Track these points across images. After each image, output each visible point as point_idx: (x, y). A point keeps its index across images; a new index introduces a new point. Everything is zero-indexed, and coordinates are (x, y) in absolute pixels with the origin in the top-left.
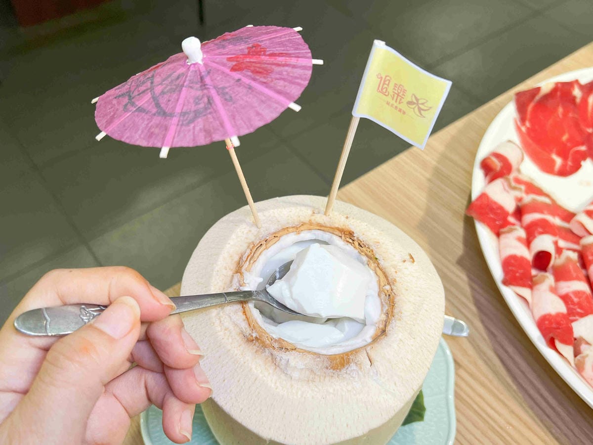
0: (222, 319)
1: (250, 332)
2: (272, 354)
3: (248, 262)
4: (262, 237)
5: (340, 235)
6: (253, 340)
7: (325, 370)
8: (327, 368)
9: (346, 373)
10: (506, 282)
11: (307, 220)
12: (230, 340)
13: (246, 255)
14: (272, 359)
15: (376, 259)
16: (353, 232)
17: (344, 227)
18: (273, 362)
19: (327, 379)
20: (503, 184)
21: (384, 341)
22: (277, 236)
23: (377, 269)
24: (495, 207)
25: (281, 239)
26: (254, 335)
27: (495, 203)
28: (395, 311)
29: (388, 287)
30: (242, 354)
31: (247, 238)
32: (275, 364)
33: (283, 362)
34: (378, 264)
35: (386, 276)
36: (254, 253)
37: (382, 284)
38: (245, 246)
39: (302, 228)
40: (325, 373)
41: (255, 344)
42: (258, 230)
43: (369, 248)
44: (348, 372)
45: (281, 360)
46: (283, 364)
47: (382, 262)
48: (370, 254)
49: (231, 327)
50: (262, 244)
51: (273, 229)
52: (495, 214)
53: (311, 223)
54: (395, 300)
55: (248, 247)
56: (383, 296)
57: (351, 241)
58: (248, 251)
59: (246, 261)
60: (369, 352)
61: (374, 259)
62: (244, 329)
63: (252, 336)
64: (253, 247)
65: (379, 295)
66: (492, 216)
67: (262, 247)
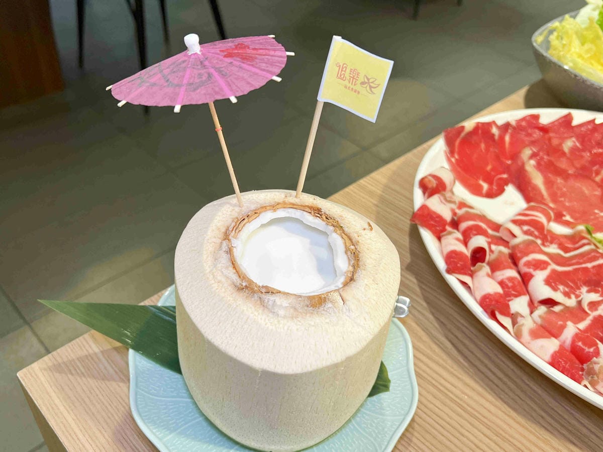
0: (215, 274)
1: (241, 282)
2: (260, 298)
3: (234, 232)
4: (245, 213)
5: (310, 211)
6: (243, 288)
7: (306, 308)
8: (308, 306)
9: (324, 310)
10: (449, 271)
11: (281, 201)
12: (223, 290)
13: (232, 226)
14: (261, 302)
15: (342, 227)
16: (321, 209)
17: (312, 205)
18: (261, 304)
19: (308, 315)
20: (439, 197)
21: (353, 284)
22: (257, 213)
23: (343, 234)
24: (434, 216)
25: (261, 215)
26: (244, 284)
27: (434, 213)
28: (360, 263)
29: (352, 247)
30: (234, 300)
31: (231, 215)
32: (264, 306)
33: (270, 303)
34: (343, 231)
35: (350, 239)
36: (239, 225)
37: (347, 244)
38: (230, 220)
39: (277, 206)
40: (306, 310)
41: (245, 292)
42: (240, 209)
43: (335, 220)
44: (325, 309)
45: (268, 301)
47: (346, 230)
48: (335, 224)
49: (223, 280)
50: (244, 219)
51: (253, 207)
52: (436, 221)
53: (284, 203)
54: (360, 256)
55: (233, 221)
56: (349, 253)
57: (319, 216)
58: (233, 224)
59: (232, 231)
60: (342, 293)
61: (340, 228)
62: (235, 280)
63: (242, 285)
64: (237, 221)
65: (346, 253)
66: (432, 222)
67: (245, 221)
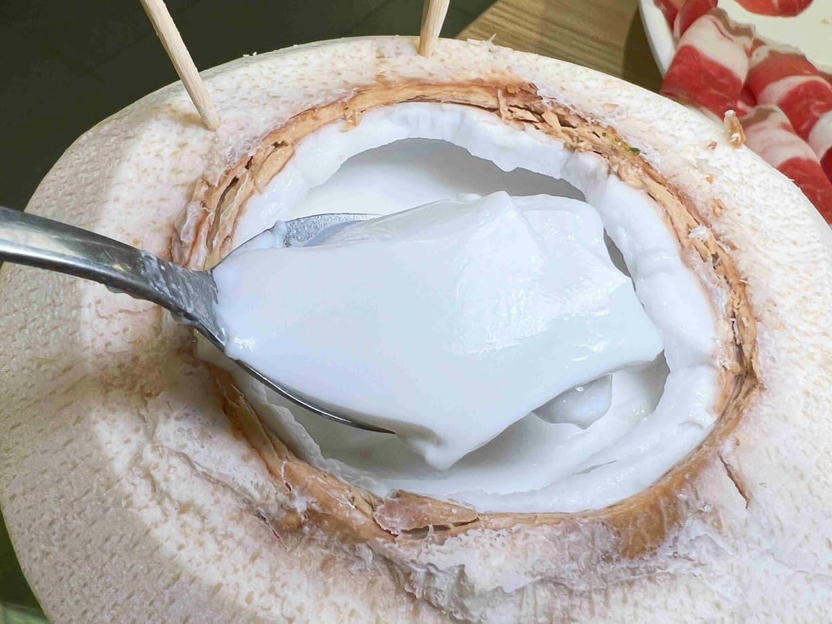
0: (159, 474)
1: (282, 497)
2: (389, 562)
3: (202, 248)
4: (233, 153)
5: (492, 103)
6: (300, 526)
7: (602, 568)
8: (608, 559)
9: (675, 557)
11: (367, 77)
13: (190, 222)
15: (636, 151)
16: (532, 86)
17: (497, 76)
19: (616, 595)
20: (715, 23)
21: (764, 409)
22: (283, 144)
23: (649, 181)
24: (712, 72)
25: (301, 150)
26: (300, 505)
27: (713, 64)
28: (757, 300)
29: (702, 232)
31: (175, 171)
32: (412, 596)
33: (444, 583)
34: (647, 167)
35: (682, 197)
36: (218, 213)
37: (682, 228)
38: (177, 199)
39: (360, 104)
40: (604, 578)
41: (311, 540)
42: (210, 135)
43: (598, 125)
44: (681, 552)
46: (445, 588)
47: (656, 159)
48: (606, 141)
50: (235, 180)
51: (262, 120)
53: (384, 84)
54: (742, 266)
55: (190, 197)
56: (695, 258)
57: (529, 116)
58: (195, 210)
59: (194, 244)
60: (732, 460)
61: (629, 155)
62: (257, 495)
63: (292, 511)
64: (208, 194)
65: (686, 262)
66: (714, 91)
67: (242, 191)
